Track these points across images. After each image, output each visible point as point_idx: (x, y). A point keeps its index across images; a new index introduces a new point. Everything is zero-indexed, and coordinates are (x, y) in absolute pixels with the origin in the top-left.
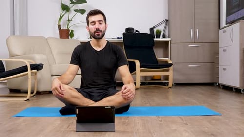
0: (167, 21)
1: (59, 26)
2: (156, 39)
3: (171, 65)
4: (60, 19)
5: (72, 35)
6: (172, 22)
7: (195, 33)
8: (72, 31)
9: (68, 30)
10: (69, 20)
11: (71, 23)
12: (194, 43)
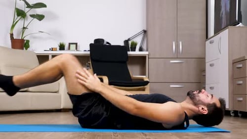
0: (145, 32)
1: (12, 35)
3: (147, 83)
4: (13, 26)
5: (27, 46)
7: (177, 46)
8: (28, 41)
9: (22, 40)
10: (24, 28)
11: (26, 32)
12: (177, 58)
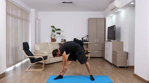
0: (88, 36)
1: (51, 37)
2: (84, 43)
3: (89, 53)
4: (52, 35)
5: (56, 41)
6: (89, 36)
7: (97, 40)
8: (56, 39)
9: (54, 39)
10: (55, 36)
11: (55, 37)
12: (97, 44)
